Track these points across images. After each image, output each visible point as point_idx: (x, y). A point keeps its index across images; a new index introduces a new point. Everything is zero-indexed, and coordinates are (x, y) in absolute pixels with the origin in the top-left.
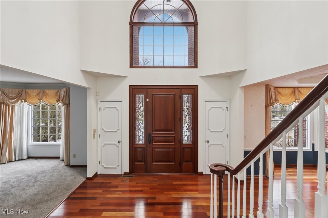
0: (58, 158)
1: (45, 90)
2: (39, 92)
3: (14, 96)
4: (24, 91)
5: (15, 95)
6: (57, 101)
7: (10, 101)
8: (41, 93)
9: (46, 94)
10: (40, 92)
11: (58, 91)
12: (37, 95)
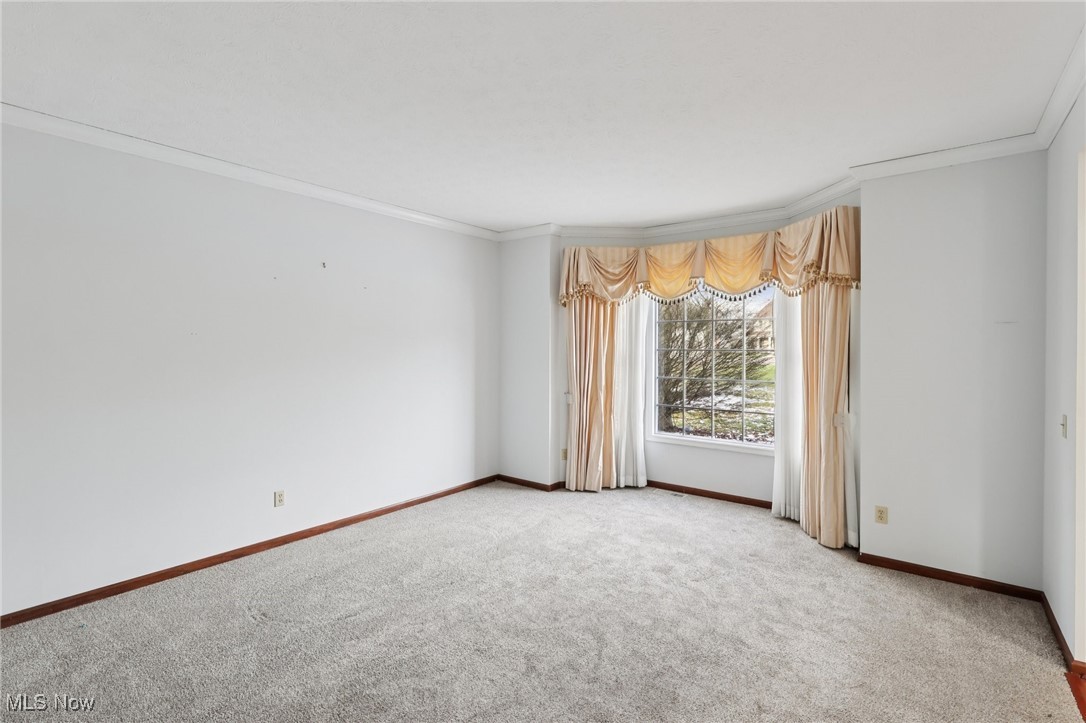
0: (767, 505)
1: (713, 241)
2: (689, 250)
3: (617, 271)
4: (642, 252)
5: (621, 269)
6: (761, 277)
7: (610, 288)
8: (701, 251)
9: (718, 254)
10: (694, 252)
11: (765, 238)
12: (685, 262)
